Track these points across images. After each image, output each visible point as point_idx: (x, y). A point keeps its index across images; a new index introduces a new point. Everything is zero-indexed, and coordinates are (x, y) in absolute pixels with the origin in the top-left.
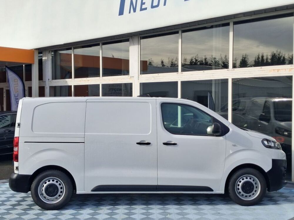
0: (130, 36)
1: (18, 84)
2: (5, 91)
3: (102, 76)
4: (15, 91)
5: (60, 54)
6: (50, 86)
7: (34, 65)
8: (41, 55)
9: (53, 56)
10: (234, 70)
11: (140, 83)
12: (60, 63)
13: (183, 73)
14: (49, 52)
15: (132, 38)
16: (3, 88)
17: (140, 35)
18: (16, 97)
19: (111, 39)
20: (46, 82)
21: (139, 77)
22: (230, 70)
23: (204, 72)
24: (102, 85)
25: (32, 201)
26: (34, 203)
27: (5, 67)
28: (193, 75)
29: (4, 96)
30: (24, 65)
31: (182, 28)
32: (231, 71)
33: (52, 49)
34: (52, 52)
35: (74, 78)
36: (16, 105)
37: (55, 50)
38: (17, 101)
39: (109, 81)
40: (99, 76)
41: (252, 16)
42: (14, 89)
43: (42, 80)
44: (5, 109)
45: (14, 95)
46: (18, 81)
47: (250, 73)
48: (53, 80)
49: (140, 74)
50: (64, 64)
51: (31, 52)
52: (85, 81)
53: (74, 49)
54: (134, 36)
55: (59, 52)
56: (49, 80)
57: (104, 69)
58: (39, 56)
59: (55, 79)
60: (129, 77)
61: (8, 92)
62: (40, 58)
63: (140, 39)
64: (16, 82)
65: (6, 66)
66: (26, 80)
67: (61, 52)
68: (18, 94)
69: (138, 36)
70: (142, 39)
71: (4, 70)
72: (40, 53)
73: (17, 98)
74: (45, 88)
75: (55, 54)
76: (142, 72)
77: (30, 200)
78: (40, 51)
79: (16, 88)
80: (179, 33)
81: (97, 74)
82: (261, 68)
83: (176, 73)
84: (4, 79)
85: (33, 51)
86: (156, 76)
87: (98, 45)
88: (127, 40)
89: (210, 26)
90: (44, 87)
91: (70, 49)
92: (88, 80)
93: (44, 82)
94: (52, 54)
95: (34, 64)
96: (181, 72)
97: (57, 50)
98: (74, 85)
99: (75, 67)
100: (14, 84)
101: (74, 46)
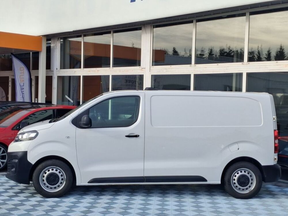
0: (143, 25)
1: (23, 73)
2: (10, 80)
3: (113, 67)
4: (20, 80)
5: (70, 41)
6: (58, 76)
7: (42, 53)
8: (50, 42)
9: (62, 43)
10: (249, 63)
11: (152, 75)
12: (70, 51)
13: (197, 65)
14: (58, 39)
15: (144, 26)
16: (8, 77)
17: (153, 23)
18: (22, 86)
19: (123, 27)
20: (54, 71)
21: (151, 68)
22: (245, 63)
23: (218, 65)
24: (112, 76)
25: (34, 190)
26: (36, 191)
27: (10, 54)
28: (206, 68)
29: (9, 85)
30: (31, 53)
31: (197, 17)
32: (246, 65)
33: (61, 36)
34: (61, 39)
35: (83, 68)
36: (22, 96)
37: (64, 37)
38: (22, 91)
39: (120, 72)
40: (110, 67)
41: (269, 6)
42: (20, 78)
43: (50, 69)
44: (10, 100)
45: (19, 85)
46: (23, 70)
47: (266, 68)
48: (62, 70)
49: (152, 65)
50: (73, 53)
51: (39, 39)
52: (95, 72)
53: (84, 37)
54: (146, 24)
55: (68, 40)
56: (57, 69)
57: (114, 59)
58: (47, 44)
59: (64, 68)
60: (141, 68)
61: (14, 81)
62: (48, 45)
63: (153, 28)
64: (21, 70)
65: (12, 54)
66: (34, 69)
67: (70, 39)
68: (24, 83)
69: (150, 24)
70: (155, 28)
71: (11, 57)
72: (48, 40)
73: (22, 88)
74: (53, 78)
75: (64, 42)
76: (154, 63)
77: (32, 189)
78: (48, 38)
79: (21, 77)
80: (194, 22)
81: (107, 65)
82: (277, 62)
83: (189, 65)
84: (10, 67)
85: (42, 37)
86: (169, 68)
87: (109, 33)
88: (140, 29)
89: (226, 16)
90: (52, 76)
91: (80, 36)
92: (98, 71)
93: (52, 72)
94: (61, 42)
95: (41, 51)
96: (195, 64)
97: (67, 37)
98: (83, 76)
99: (85, 56)
100: (20, 73)
101: (84, 34)
